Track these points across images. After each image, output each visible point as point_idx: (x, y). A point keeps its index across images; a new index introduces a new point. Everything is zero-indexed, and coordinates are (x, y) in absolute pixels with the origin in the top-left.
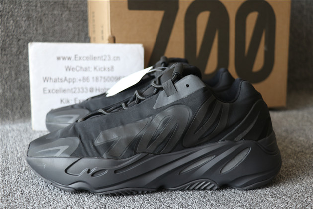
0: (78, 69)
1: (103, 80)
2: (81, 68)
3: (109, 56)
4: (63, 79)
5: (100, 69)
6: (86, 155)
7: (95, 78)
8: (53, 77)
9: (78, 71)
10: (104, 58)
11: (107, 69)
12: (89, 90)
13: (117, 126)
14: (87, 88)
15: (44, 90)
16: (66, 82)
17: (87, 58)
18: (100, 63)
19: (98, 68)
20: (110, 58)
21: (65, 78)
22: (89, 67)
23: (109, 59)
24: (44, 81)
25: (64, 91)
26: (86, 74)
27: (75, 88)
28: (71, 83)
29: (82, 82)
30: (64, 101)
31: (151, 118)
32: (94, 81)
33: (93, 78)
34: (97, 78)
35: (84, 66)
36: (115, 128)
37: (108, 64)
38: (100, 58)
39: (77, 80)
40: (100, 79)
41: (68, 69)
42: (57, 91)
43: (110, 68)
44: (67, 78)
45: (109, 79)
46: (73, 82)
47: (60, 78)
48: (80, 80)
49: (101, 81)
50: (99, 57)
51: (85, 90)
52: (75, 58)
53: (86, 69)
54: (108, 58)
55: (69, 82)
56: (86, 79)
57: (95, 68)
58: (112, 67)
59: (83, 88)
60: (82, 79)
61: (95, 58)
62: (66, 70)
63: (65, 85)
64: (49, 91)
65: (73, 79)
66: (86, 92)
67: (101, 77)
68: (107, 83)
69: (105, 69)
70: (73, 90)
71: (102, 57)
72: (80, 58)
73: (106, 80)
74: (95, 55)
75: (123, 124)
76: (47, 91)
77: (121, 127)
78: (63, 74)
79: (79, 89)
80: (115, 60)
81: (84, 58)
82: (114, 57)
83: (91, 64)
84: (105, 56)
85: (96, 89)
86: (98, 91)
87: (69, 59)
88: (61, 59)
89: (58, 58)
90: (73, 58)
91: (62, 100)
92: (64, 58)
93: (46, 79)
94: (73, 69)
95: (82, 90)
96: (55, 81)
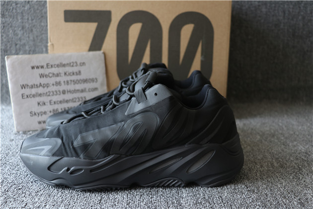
0: (50, 75)
1: (72, 83)
2: (53, 74)
3: (76, 63)
4: (38, 85)
5: (69, 74)
6: (65, 155)
7: (66, 83)
8: (30, 84)
9: (51, 77)
10: (72, 64)
11: (75, 74)
12: (61, 92)
13: (93, 129)
14: (59, 91)
15: (22, 96)
16: (41, 87)
17: (58, 66)
18: (69, 69)
19: (67, 73)
20: (77, 64)
21: (40, 84)
22: (60, 73)
23: (76, 66)
24: (22, 88)
25: (40, 95)
26: (58, 79)
27: (49, 92)
28: (46, 88)
29: (55, 86)
30: (41, 103)
31: (123, 123)
32: (65, 84)
33: (64, 82)
34: (68, 82)
35: (55, 73)
36: (92, 132)
37: (75, 69)
38: (69, 65)
39: (50, 85)
40: (70, 82)
41: (42, 76)
42: (34, 96)
43: (78, 73)
44: (42, 84)
45: (77, 82)
46: (47, 87)
47: (35, 84)
48: (53, 85)
49: (71, 84)
50: (67, 64)
51: (58, 93)
52: (47, 66)
53: (58, 75)
54: (75, 64)
55: (44, 87)
56: (58, 84)
57: (65, 74)
58: (80, 72)
59: (56, 91)
60: (54, 83)
61: (64, 65)
62: (41, 77)
63: (40, 90)
64: (27, 96)
66: (59, 95)
67: (71, 81)
68: (76, 85)
69: (73, 74)
70: (48, 94)
71: (70, 63)
72: (52, 66)
73: (76, 82)
74: (64, 63)
75: (98, 128)
76: (26, 97)
77: (97, 131)
78: (38, 80)
79: (53, 92)
80: (81, 66)
81: (55, 66)
82: (80, 63)
83: (61, 70)
84: (73, 62)
85: (68, 92)
86: (69, 93)
87: (42, 67)
88: (35, 68)
89: (33, 68)
90: (45, 66)
91: (39, 104)
92: (38, 67)
93: (23, 87)
94: (46, 76)
95: (55, 93)
96: (32, 87)
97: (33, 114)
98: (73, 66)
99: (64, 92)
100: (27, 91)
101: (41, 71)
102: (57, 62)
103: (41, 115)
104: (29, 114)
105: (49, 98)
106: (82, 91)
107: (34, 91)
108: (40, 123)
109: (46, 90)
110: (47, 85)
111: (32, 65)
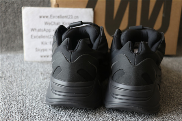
0: (52, 23)
4: (43, 30)
8: (37, 29)
9: (52, 25)
10: (68, 17)
15: (32, 37)
16: (45, 31)
17: (58, 17)
18: (66, 20)
20: (72, 17)
23: (72, 18)
25: (44, 37)
28: (48, 32)
30: (44, 43)
35: (56, 22)
37: (71, 21)
39: (52, 31)
41: (46, 23)
42: (39, 37)
44: (46, 29)
46: (50, 32)
47: (41, 29)
50: (65, 16)
52: (51, 17)
54: (71, 17)
61: (63, 17)
63: (44, 34)
64: (35, 37)
65: (50, 30)
70: (49, 37)
71: (68, 16)
72: (54, 17)
74: (63, 15)
80: (75, 18)
81: (57, 17)
83: (61, 21)
87: (47, 17)
88: (42, 17)
89: (40, 17)
90: (49, 17)
91: (42, 43)
92: (44, 17)
93: (33, 30)
94: (49, 24)
96: (39, 31)
97: (37, 50)
98: (69, 18)
100: (35, 33)
101: (46, 20)
102: (58, 15)
103: (43, 51)
104: (35, 50)
105: (50, 40)
107: (40, 34)
108: (42, 56)
109: (48, 34)
111: (40, 15)
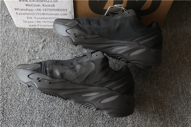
0: (33, 5)
1: (49, 10)
2: (35, 5)
7: (44, 10)
12: (41, 14)
19: (45, 5)
26: (39, 8)
29: (37, 11)
39: (34, 10)
40: (47, 10)
41: (27, 5)
44: (28, 9)
47: (24, 9)
51: (39, 14)
53: (38, 6)
55: (29, 11)
56: (39, 10)
57: (43, 5)
68: (52, 12)
69: (49, 6)
70: (33, 14)
73: (51, 10)
86: (47, 15)
87: (26, 1)
88: (22, 1)
89: (20, 1)
91: (28, 18)
93: (16, 9)
94: (30, 6)
95: (37, 14)
97: (25, 22)
98: (48, 2)
99: (43, 14)
100: (19, 12)
103: (30, 23)
104: (23, 22)
105: (34, 16)
106: (56, 15)
107: (23, 12)
109: (31, 12)
110: (32, 10)
